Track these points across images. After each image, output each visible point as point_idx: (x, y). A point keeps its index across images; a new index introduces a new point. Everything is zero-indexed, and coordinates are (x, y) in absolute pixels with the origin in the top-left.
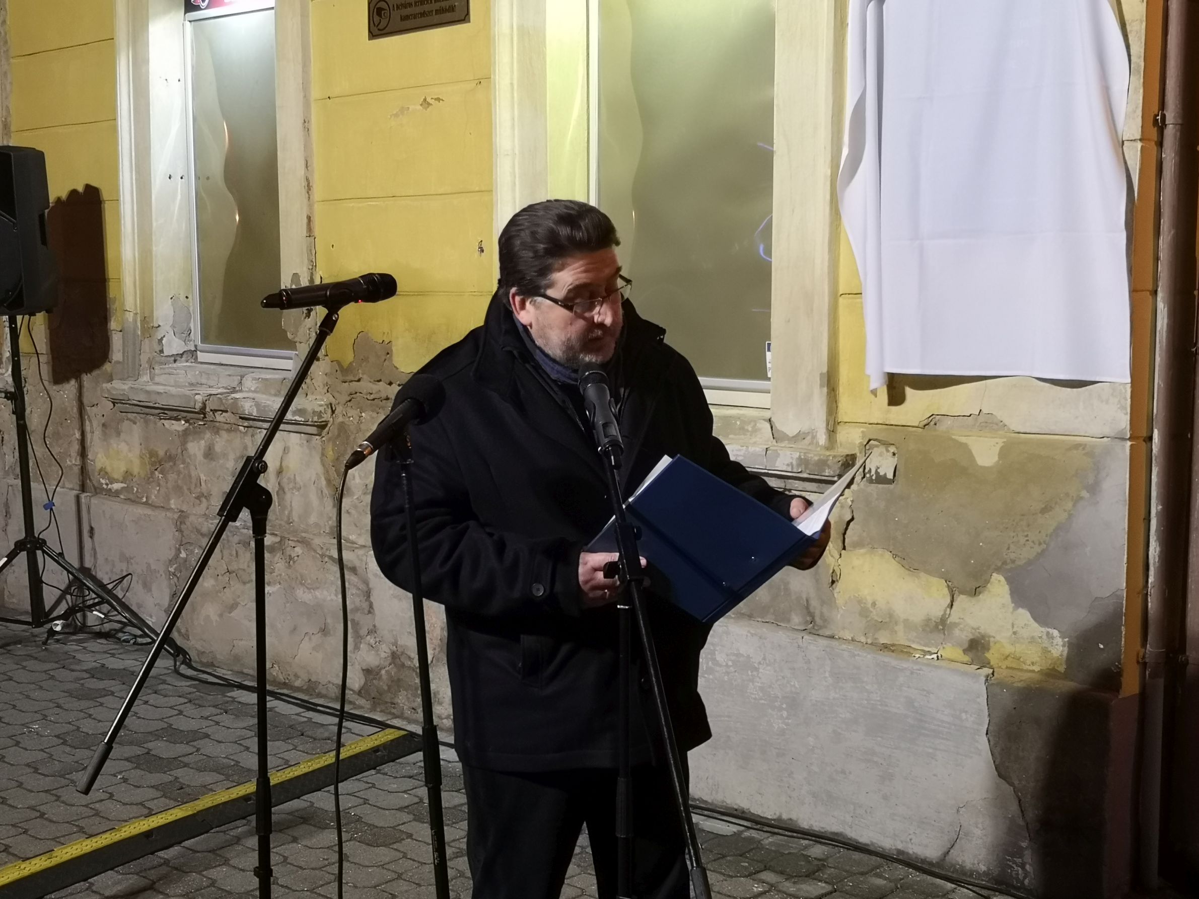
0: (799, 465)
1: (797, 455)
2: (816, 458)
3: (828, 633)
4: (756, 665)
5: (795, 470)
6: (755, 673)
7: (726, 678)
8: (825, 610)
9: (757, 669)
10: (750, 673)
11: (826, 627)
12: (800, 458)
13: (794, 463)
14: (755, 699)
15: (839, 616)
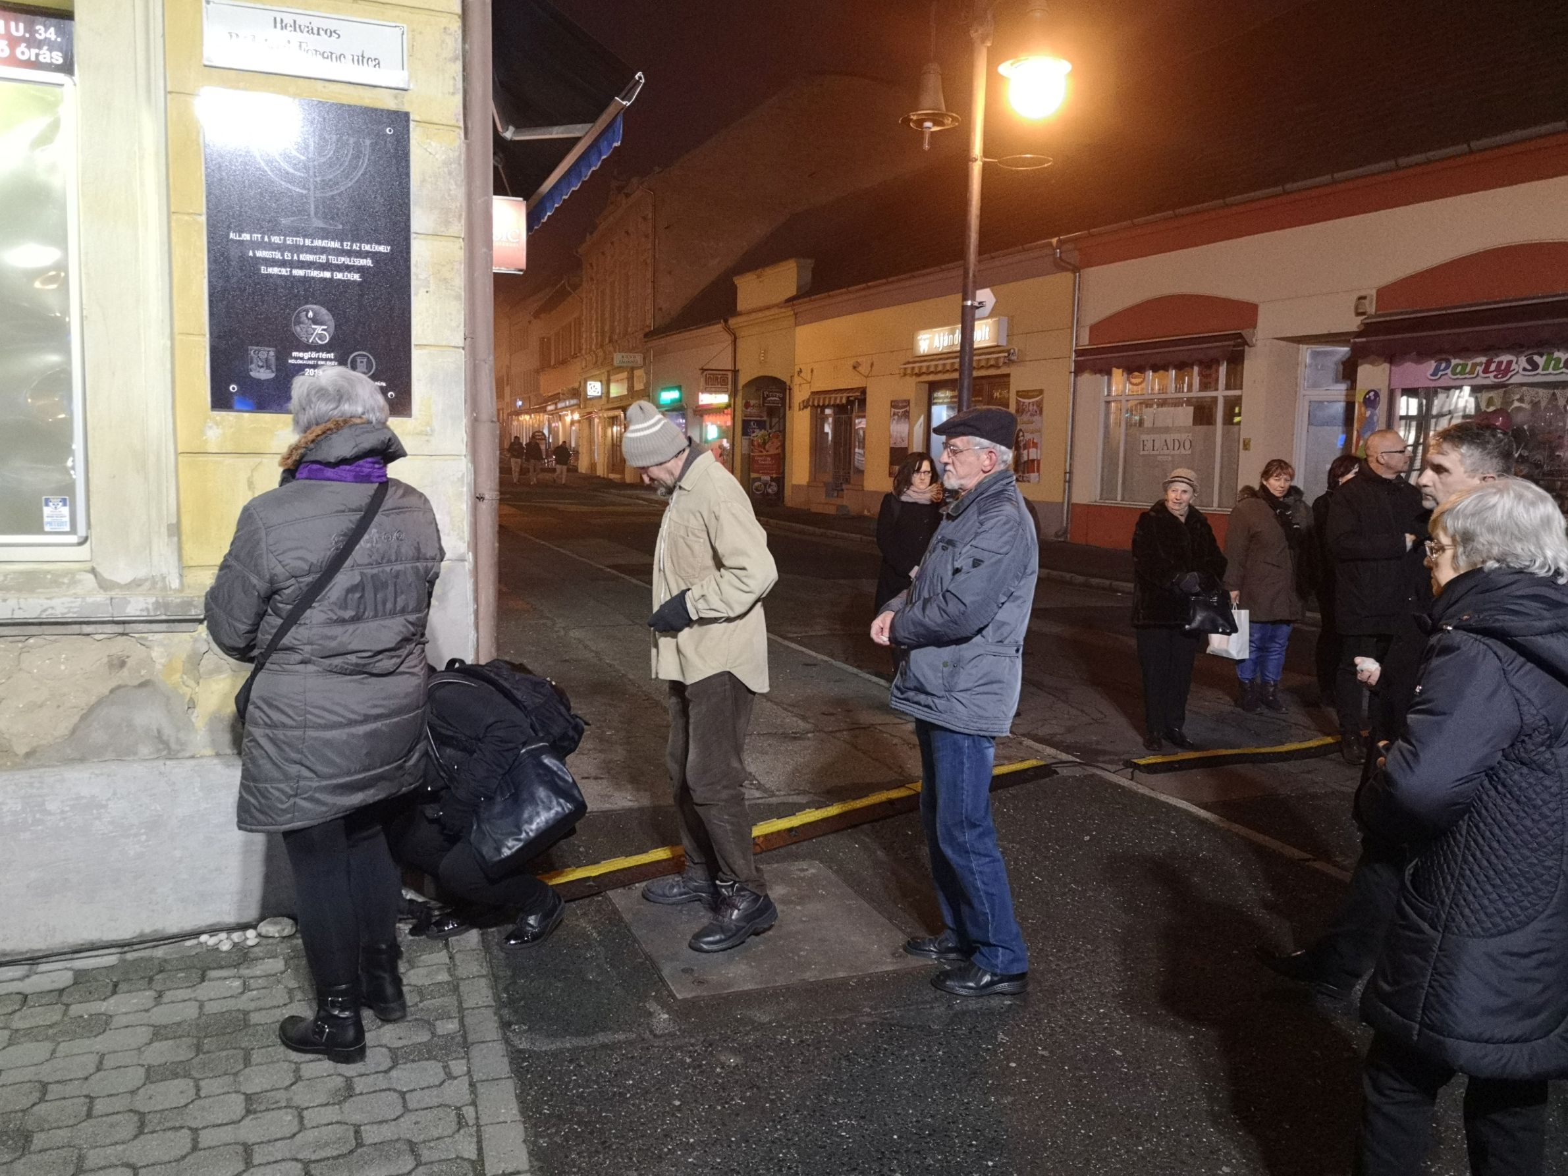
0: (156, 609)
1: (154, 599)
2: (178, 601)
3: (188, 755)
4: (104, 802)
5: (152, 614)
6: (103, 811)
7: (62, 824)
8: (182, 735)
9: (105, 806)
10: (95, 811)
11: (183, 750)
12: (157, 602)
13: (150, 607)
14: (103, 834)
15: (199, 737)
